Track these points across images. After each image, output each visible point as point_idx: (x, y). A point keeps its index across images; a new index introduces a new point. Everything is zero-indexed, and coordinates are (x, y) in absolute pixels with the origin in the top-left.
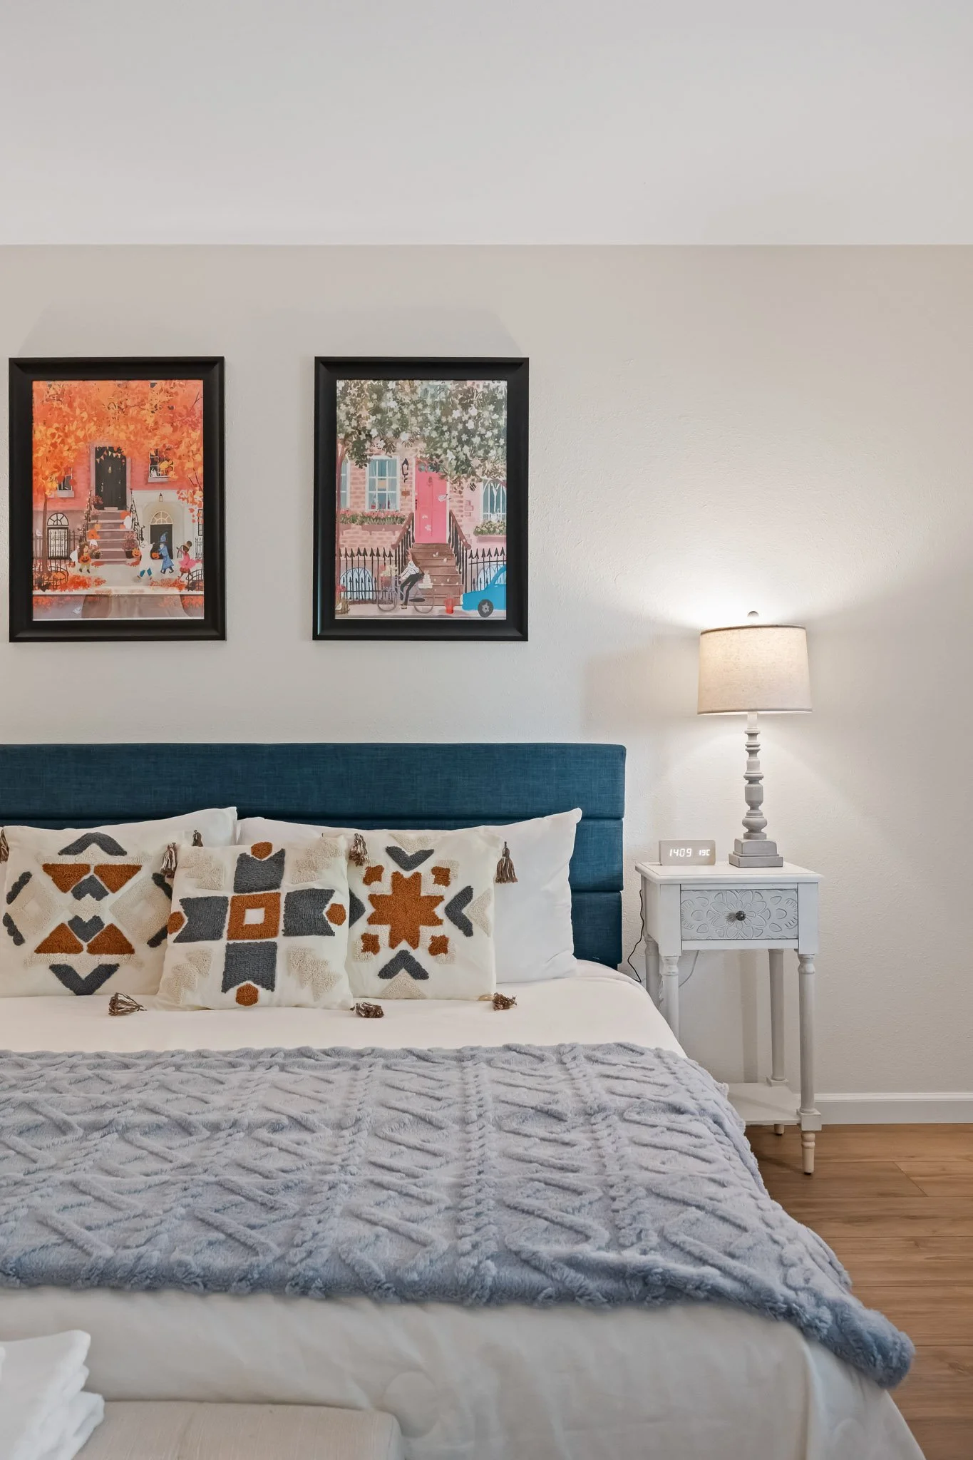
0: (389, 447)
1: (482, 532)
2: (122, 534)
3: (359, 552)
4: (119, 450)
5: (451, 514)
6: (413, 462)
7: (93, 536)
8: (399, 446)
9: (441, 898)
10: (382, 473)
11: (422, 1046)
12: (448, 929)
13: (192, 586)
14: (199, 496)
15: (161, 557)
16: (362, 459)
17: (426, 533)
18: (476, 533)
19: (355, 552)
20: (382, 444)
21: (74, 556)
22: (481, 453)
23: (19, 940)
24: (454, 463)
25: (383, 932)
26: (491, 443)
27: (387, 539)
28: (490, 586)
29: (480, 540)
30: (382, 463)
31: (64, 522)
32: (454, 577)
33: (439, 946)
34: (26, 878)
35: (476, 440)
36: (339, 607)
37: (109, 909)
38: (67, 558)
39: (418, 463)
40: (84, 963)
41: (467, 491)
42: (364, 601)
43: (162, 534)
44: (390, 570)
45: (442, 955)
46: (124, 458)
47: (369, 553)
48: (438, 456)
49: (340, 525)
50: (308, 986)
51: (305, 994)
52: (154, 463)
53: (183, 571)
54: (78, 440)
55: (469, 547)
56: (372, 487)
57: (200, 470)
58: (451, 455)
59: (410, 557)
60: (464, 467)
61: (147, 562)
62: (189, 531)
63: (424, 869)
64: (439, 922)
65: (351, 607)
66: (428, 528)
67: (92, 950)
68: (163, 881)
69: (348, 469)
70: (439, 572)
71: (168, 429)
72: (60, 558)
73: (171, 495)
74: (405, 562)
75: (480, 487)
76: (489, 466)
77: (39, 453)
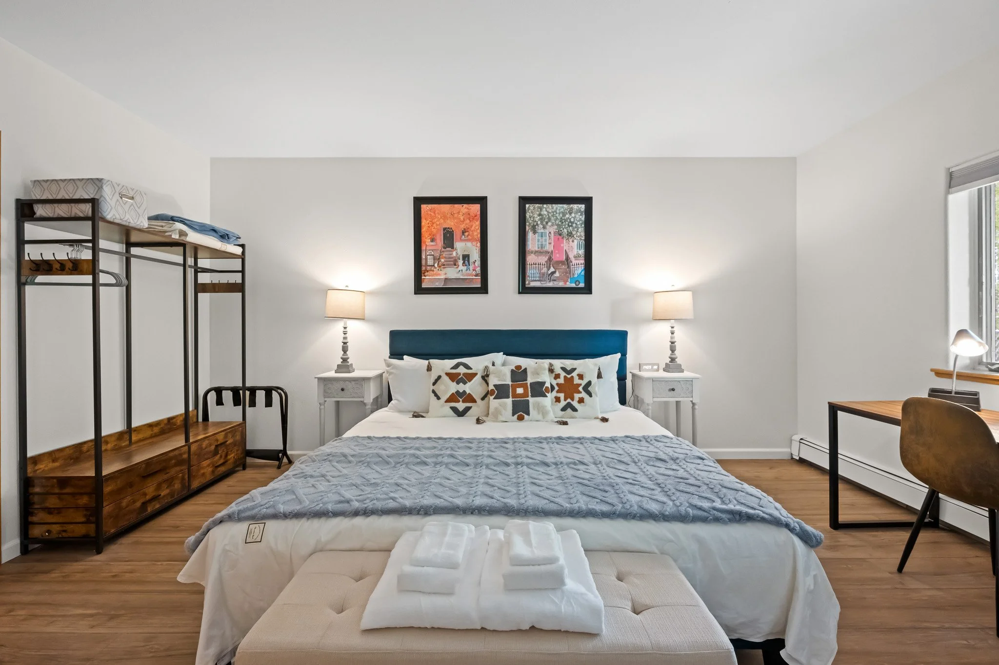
0: (544, 228)
1: (576, 257)
2: (452, 258)
3: (534, 264)
4: (451, 229)
5: (565, 250)
6: (552, 233)
7: (442, 258)
8: (548, 227)
9: (581, 385)
10: (542, 236)
11: (598, 436)
12: (583, 395)
13: (476, 275)
14: (479, 244)
15: (466, 265)
16: (535, 232)
17: (557, 257)
18: (574, 257)
19: (532, 264)
20: (542, 226)
21: (436, 265)
22: (576, 229)
23: (438, 398)
24: (567, 233)
25: (562, 396)
26: (579, 226)
27: (543, 259)
28: (579, 275)
29: (576, 260)
30: (542, 233)
31: (433, 253)
32: (566, 273)
33: (581, 401)
34: (439, 377)
35: (574, 225)
36: (527, 283)
37: (468, 388)
38: (434, 266)
39: (554, 233)
40: (461, 406)
41: (571, 242)
42: (536, 281)
43: (466, 258)
44: (545, 270)
45: (582, 404)
46: (453, 231)
47: (537, 264)
48: (561, 231)
49: (527, 254)
50: (541, 415)
51: (540, 417)
52: (463, 233)
53: (473, 270)
54: (437, 225)
55: (572, 262)
56: (538, 241)
57: (479, 236)
58: (565, 230)
59: (551, 265)
60: (570, 235)
61: (461, 267)
62: (475, 256)
63: (574, 374)
64: (581, 392)
65: (531, 283)
66: (558, 255)
67: (463, 402)
68: (485, 378)
69: (530, 235)
70: (561, 270)
71: (468, 221)
72: (432, 266)
73: (469, 244)
74: (550, 267)
75: (576, 241)
76: (579, 234)
77: (424, 230)
